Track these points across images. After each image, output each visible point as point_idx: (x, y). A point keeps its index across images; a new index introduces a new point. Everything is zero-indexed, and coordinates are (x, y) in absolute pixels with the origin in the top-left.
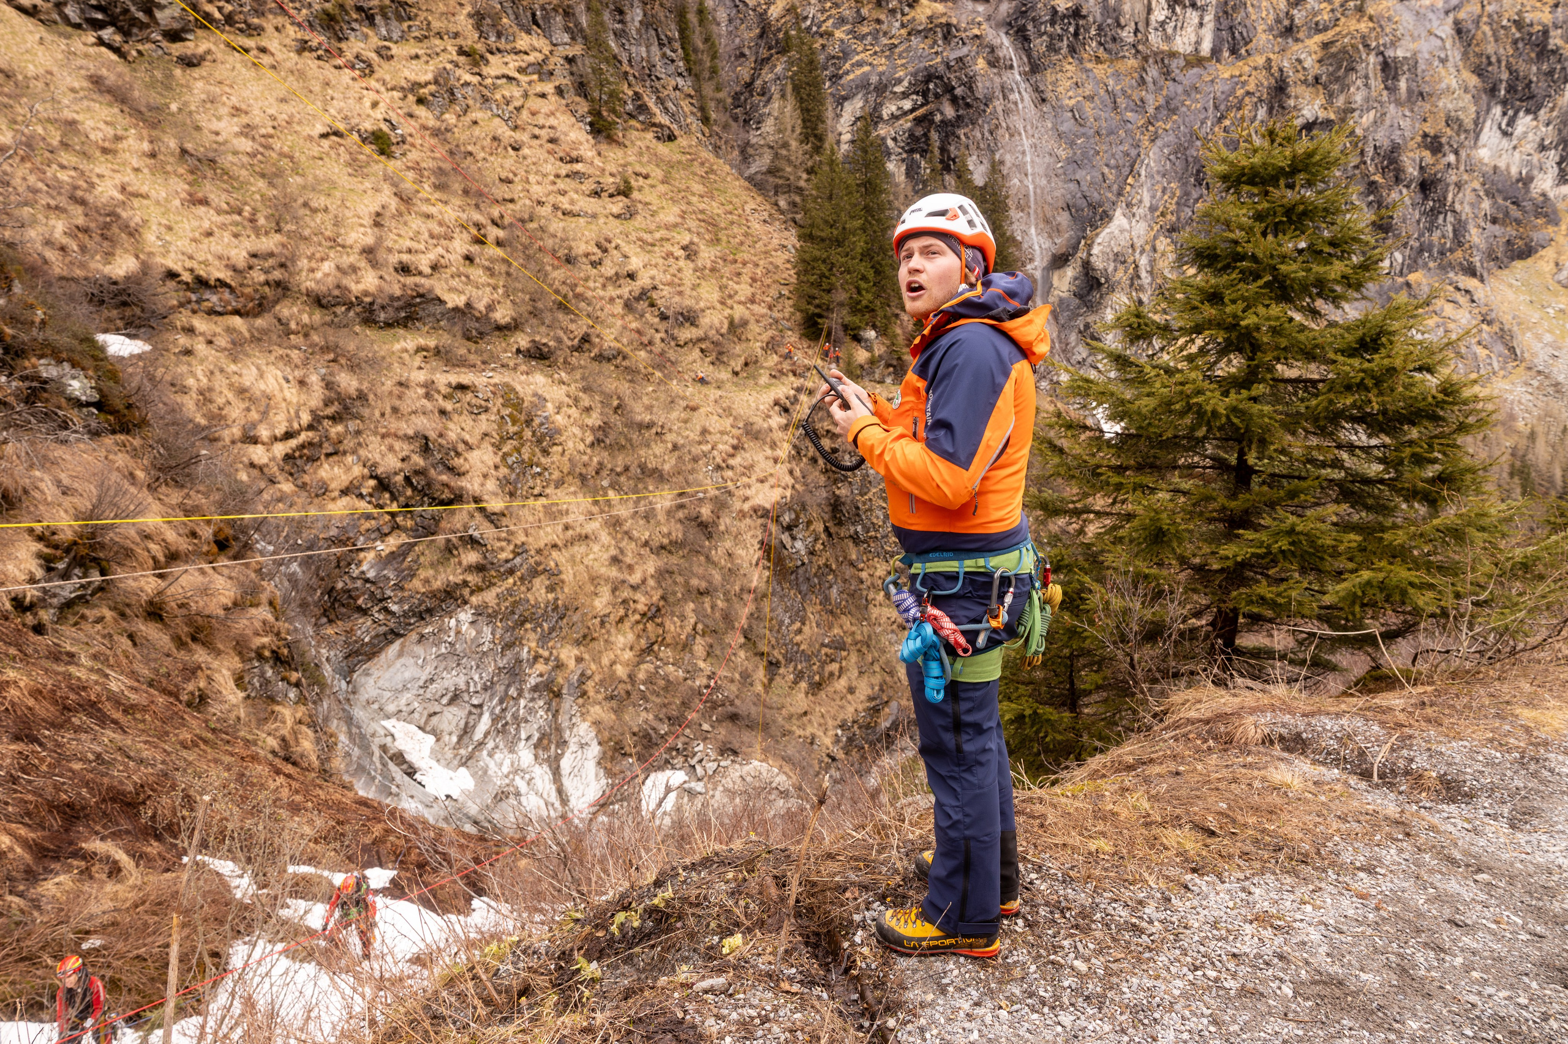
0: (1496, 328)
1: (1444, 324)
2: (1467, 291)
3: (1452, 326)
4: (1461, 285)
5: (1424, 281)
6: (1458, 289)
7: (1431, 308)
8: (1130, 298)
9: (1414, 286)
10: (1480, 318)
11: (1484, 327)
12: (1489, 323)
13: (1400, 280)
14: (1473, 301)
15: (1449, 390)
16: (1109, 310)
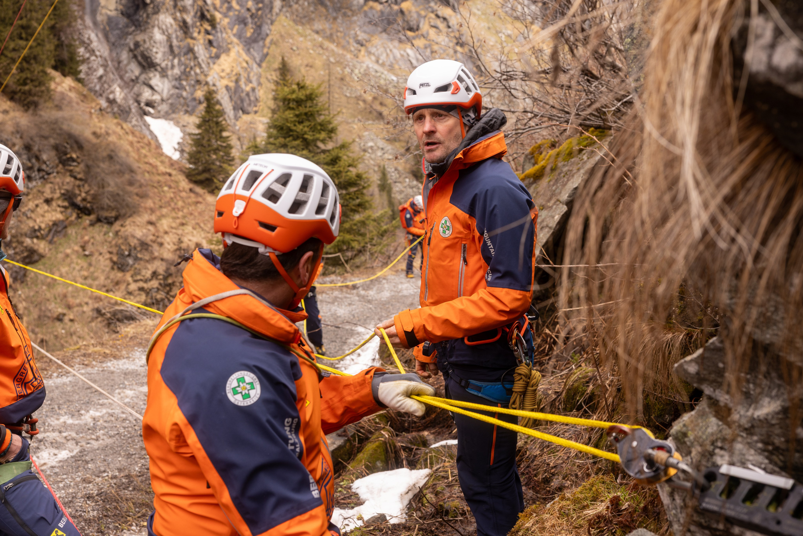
0: (466, 49)
1: (430, 46)
2: (445, 19)
3: (436, 47)
4: (440, 13)
5: (413, 9)
6: (438, 16)
7: (420, 32)
8: (175, 19)
9: (406, 13)
10: (455, 41)
11: (458, 48)
12: (462, 45)
13: (396, 8)
14: (449, 27)
15: (359, 176)
16: (156, 30)
